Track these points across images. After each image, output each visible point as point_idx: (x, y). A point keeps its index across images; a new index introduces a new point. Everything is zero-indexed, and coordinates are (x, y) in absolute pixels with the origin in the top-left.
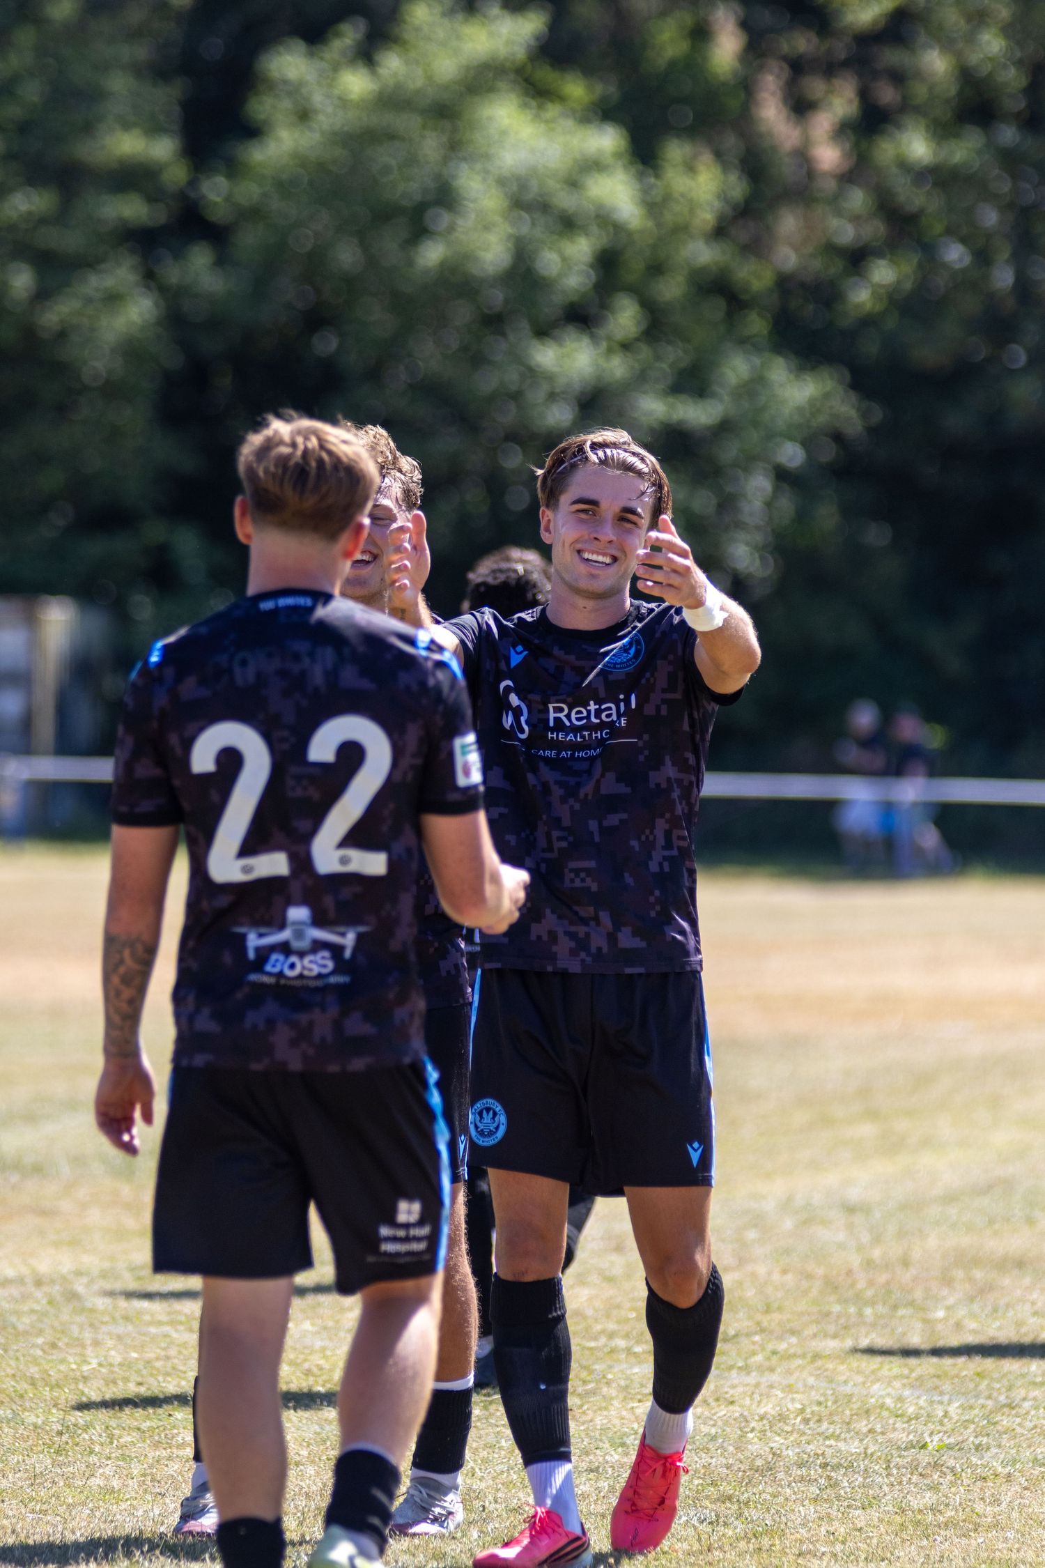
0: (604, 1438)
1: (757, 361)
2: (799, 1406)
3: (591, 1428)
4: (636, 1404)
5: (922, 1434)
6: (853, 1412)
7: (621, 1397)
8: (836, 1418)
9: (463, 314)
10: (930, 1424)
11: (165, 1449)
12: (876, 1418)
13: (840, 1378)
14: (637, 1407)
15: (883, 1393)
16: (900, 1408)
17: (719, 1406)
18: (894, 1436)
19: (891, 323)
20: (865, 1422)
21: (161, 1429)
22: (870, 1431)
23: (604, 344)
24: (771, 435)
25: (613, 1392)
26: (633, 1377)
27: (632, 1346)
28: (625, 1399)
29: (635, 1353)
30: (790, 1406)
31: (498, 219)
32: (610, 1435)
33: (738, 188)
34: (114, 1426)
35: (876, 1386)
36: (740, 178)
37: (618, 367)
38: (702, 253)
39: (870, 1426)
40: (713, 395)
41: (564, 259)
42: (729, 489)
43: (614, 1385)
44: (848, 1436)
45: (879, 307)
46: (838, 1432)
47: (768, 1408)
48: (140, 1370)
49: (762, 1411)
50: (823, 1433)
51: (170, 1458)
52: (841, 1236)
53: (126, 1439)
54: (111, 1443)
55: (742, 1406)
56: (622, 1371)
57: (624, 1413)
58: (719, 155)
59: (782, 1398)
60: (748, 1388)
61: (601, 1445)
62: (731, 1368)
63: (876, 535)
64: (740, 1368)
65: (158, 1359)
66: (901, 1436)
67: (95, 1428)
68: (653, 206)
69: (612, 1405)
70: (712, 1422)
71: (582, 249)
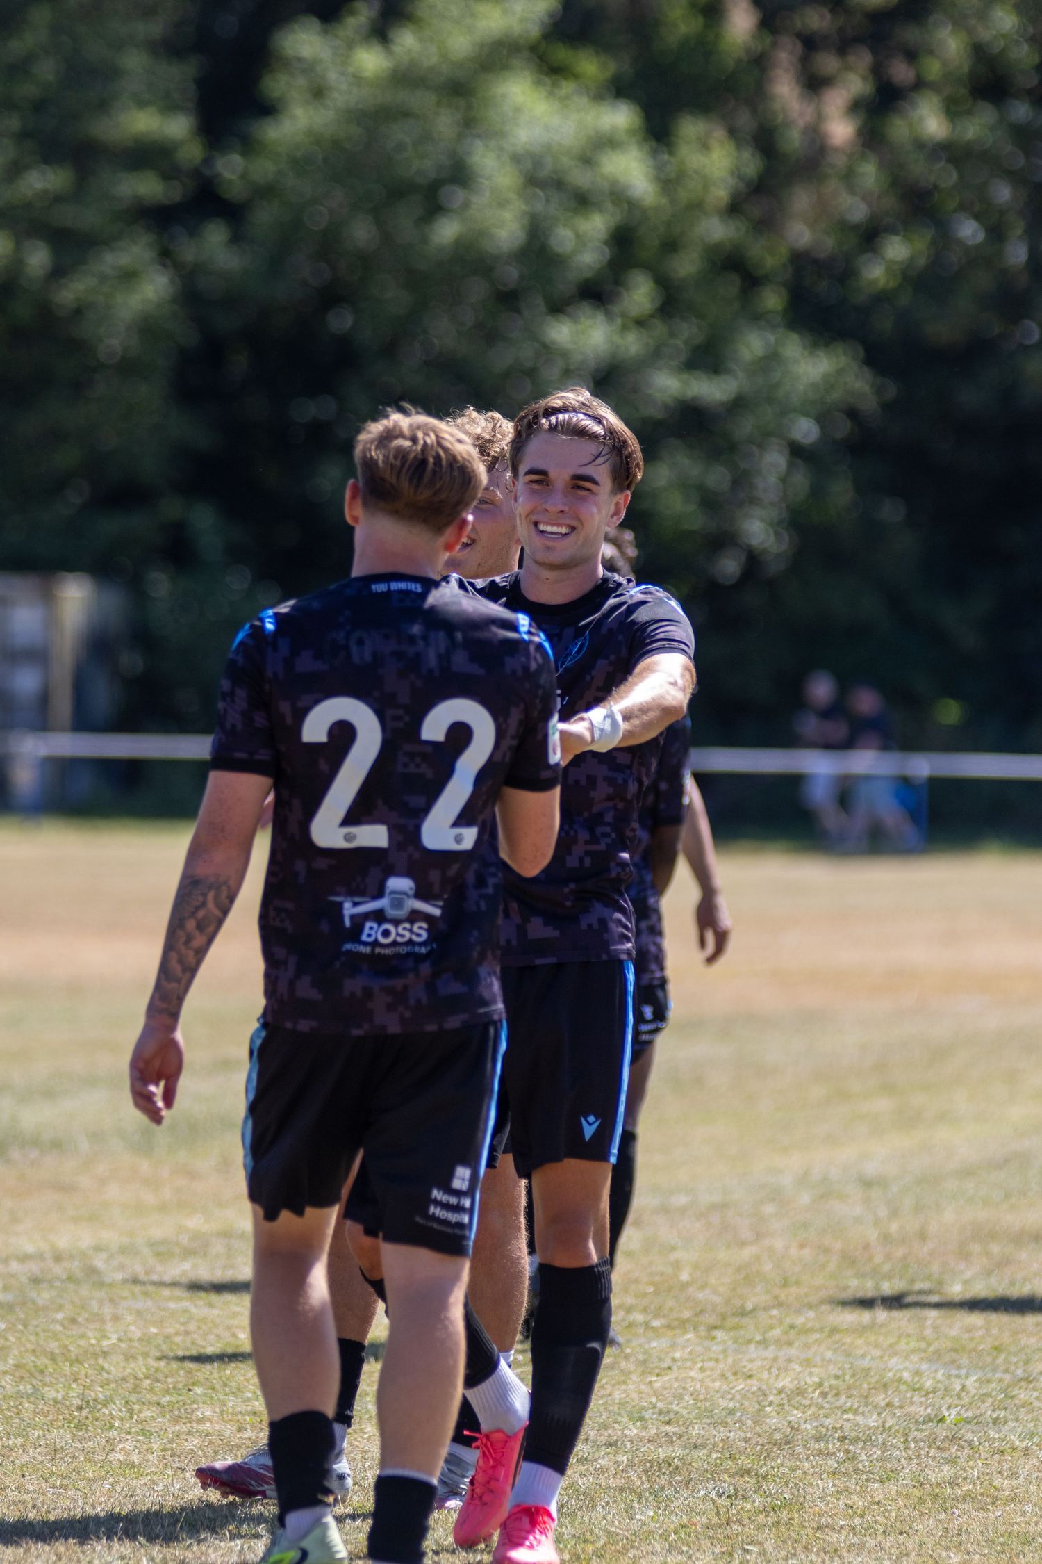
0: (623, 1412)
1: (772, 338)
2: (816, 1380)
3: (610, 1402)
4: (655, 1378)
5: (940, 1408)
6: (871, 1387)
7: (640, 1370)
8: (854, 1392)
9: (477, 291)
10: (947, 1398)
11: (184, 1423)
12: (893, 1392)
13: (857, 1353)
14: (655, 1381)
15: (901, 1367)
16: (918, 1381)
17: (737, 1379)
18: (911, 1409)
19: (905, 300)
20: (882, 1396)
21: (181, 1403)
22: (888, 1405)
23: (619, 321)
24: (785, 411)
25: (631, 1367)
26: (651, 1352)
27: (650, 1321)
28: (643, 1373)
29: (653, 1328)
30: (808, 1380)
31: (512, 196)
32: (628, 1409)
33: (751, 164)
34: (134, 1401)
35: (894, 1361)
36: (753, 155)
37: (633, 344)
38: (716, 230)
39: (888, 1400)
40: (728, 371)
41: (578, 236)
42: (742, 465)
43: (632, 1359)
44: (866, 1410)
45: (892, 284)
46: (856, 1406)
47: (786, 1382)
48: (159, 1345)
49: (780, 1385)
50: (841, 1407)
51: (189, 1433)
52: (858, 1210)
53: (147, 1414)
54: (131, 1418)
55: (760, 1380)
56: (640, 1345)
57: (643, 1387)
58: (732, 132)
59: (801, 1372)
60: (765, 1362)
61: (619, 1419)
62: (749, 1342)
63: (891, 512)
64: (758, 1343)
65: (177, 1334)
66: (919, 1409)
67: (114, 1403)
68: (668, 183)
69: (630, 1379)
70: (730, 1396)
71: (597, 225)
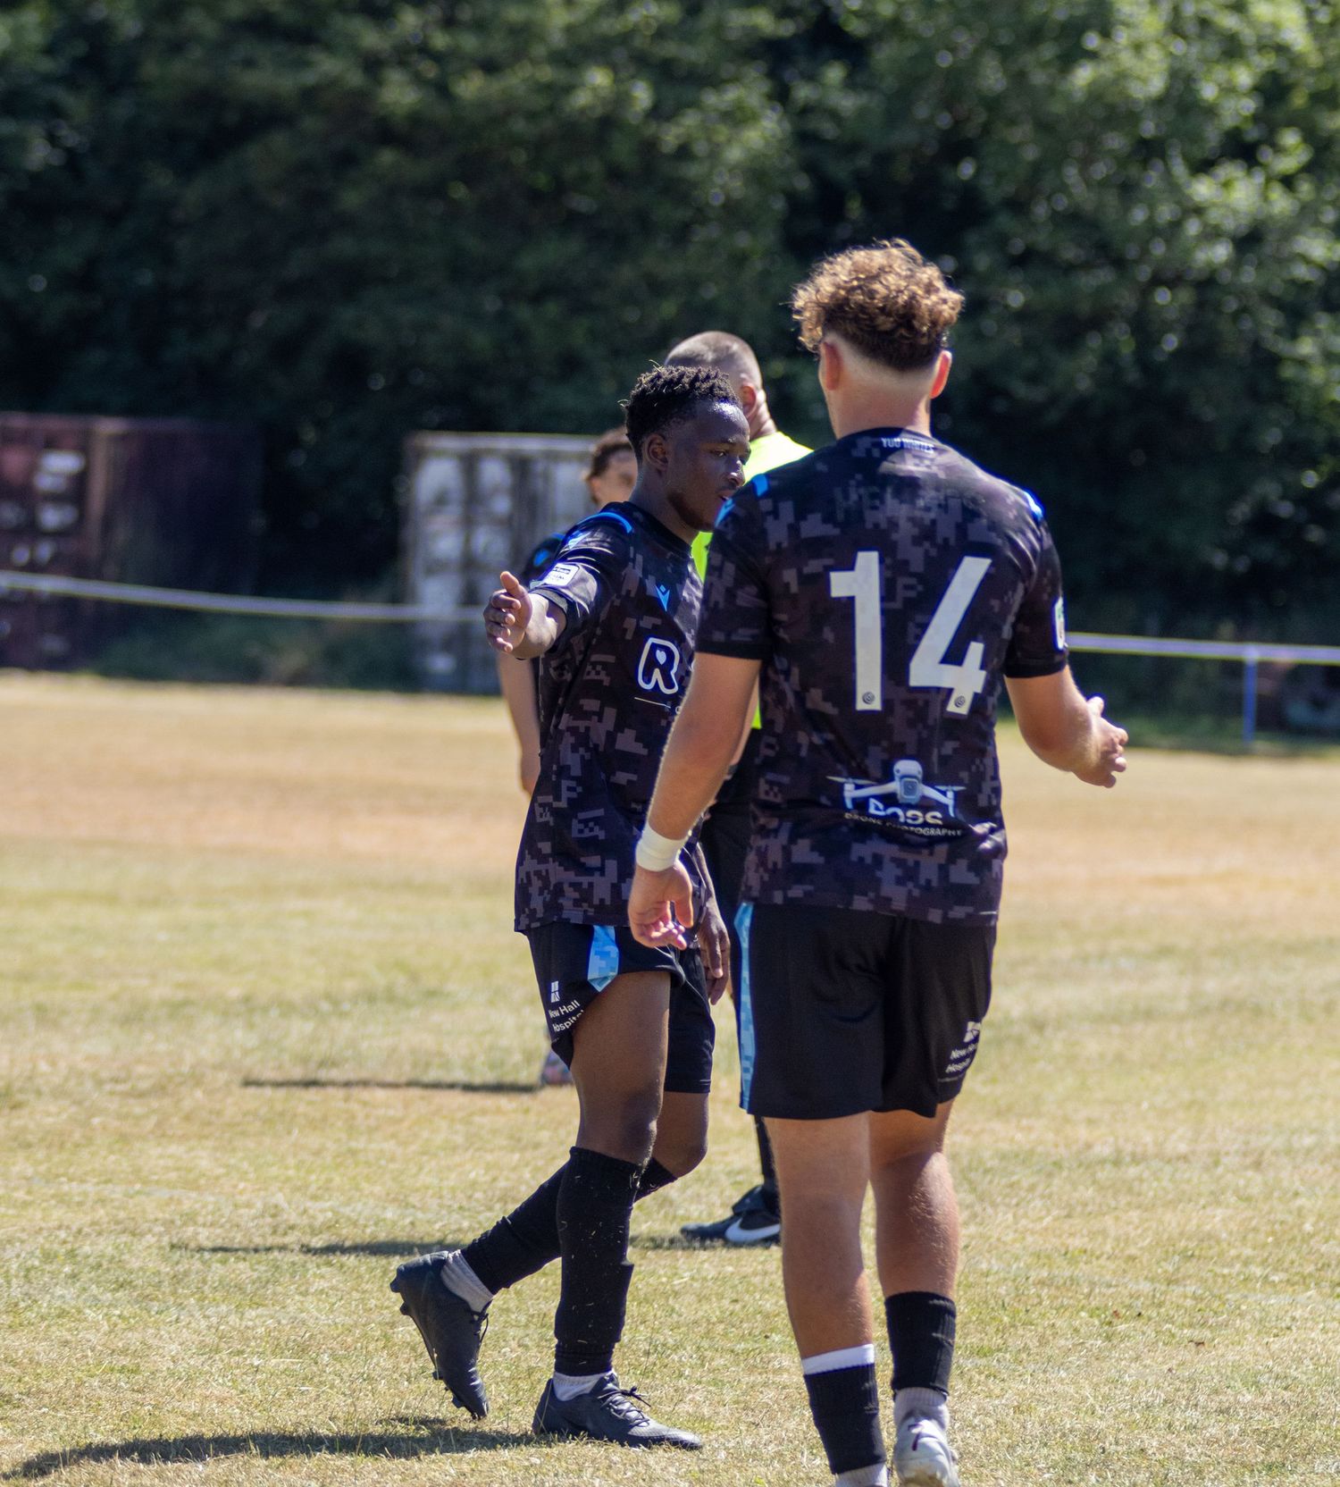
4: (1272, 1339)
11: (760, 1374)
14: (1271, 1342)
21: (757, 1351)
23: (1262, 178)
25: (1247, 1325)
26: (1269, 1309)
31: (1155, 43)
34: (706, 1346)
37: (1278, 205)
43: (1248, 1317)
51: (765, 1384)
53: (719, 1362)
54: (703, 1366)
57: (1258, 1348)
61: (1232, 1383)
67: (685, 1349)
